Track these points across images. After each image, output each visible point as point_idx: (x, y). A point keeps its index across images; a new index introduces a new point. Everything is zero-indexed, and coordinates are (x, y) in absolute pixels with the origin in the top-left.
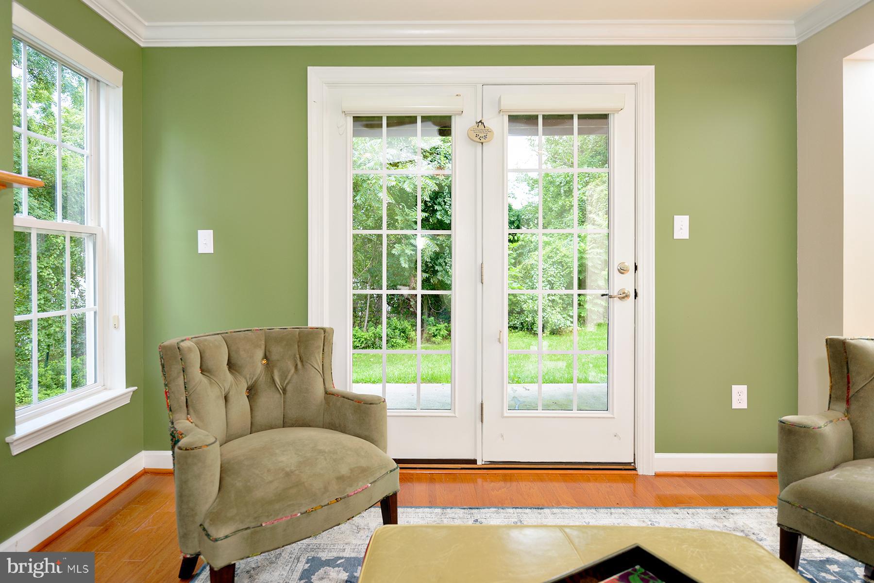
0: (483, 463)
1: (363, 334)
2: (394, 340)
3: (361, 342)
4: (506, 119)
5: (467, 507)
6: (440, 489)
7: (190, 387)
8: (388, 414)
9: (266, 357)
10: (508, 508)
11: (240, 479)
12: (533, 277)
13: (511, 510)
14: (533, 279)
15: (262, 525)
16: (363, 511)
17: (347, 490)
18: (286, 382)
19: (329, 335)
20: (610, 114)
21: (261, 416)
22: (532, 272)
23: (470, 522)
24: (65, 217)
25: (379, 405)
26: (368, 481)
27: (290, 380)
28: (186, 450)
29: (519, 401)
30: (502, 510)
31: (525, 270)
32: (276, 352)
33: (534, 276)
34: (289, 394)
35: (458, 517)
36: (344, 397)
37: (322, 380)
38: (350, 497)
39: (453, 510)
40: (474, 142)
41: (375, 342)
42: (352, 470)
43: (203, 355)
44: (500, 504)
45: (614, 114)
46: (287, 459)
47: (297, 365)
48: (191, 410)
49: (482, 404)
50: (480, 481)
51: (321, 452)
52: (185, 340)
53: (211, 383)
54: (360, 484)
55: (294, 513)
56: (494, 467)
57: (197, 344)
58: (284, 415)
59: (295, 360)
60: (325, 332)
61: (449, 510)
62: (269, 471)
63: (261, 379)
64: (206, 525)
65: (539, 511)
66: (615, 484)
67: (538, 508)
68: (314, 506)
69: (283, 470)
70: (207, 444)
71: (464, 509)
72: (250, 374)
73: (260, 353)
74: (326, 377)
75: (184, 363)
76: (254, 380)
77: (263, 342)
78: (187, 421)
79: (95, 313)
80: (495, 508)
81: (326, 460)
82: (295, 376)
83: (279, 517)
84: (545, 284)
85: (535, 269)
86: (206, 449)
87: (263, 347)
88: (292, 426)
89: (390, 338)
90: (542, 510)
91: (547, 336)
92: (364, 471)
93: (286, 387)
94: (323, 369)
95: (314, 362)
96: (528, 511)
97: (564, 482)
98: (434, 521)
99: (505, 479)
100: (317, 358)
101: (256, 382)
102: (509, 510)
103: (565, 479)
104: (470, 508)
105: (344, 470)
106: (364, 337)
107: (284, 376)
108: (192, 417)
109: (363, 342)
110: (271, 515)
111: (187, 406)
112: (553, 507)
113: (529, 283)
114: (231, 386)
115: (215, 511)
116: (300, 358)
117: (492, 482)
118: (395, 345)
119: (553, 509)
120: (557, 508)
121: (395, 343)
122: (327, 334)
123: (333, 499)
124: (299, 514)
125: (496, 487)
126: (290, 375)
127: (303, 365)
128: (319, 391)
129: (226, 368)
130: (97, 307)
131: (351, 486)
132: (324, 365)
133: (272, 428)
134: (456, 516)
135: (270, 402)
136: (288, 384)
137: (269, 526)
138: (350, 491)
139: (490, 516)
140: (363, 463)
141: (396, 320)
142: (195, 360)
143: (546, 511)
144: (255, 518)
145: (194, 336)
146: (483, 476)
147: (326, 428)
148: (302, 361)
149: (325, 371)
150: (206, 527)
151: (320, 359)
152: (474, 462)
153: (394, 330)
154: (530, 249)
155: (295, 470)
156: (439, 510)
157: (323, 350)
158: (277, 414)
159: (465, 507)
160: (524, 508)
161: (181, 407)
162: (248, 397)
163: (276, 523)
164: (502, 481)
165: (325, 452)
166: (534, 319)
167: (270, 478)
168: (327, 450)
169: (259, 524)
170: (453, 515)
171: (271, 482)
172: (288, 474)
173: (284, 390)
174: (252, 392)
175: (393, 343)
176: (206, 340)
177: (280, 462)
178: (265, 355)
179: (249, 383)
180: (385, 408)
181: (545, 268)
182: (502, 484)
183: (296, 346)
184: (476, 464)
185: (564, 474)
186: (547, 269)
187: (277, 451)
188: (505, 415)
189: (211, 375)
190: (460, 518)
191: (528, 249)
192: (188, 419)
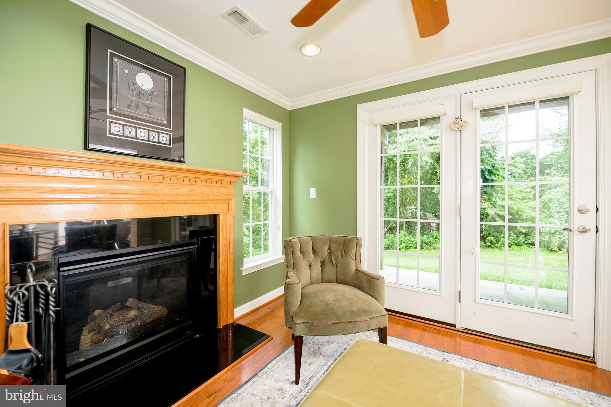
0: (461, 328)
1: (414, 239)
2: (435, 245)
3: (413, 244)
4: (479, 113)
5: (441, 350)
6: (428, 336)
7: (295, 259)
8: (385, 284)
9: (329, 249)
10: (470, 358)
11: (308, 301)
12: (550, 208)
13: (472, 361)
14: (551, 209)
15: (314, 323)
16: (364, 331)
17: (355, 318)
18: (337, 262)
19: (359, 241)
20: (570, 96)
21: (326, 277)
22: (550, 204)
23: (441, 359)
24: (261, 185)
25: (379, 280)
26: (368, 317)
27: (339, 261)
28: (287, 284)
29: (512, 296)
30: (465, 359)
31: (544, 203)
32: (334, 247)
33: (552, 208)
34: (338, 268)
35: (434, 354)
36: (364, 273)
37: (355, 263)
38: (356, 322)
39: (432, 349)
40: (455, 131)
41: (422, 245)
42: (359, 310)
43: (301, 245)
44: (465, 355)
45: (573, 96)
46: (330, 298)
47: (342, 254)
48: (295, 269)
49: (460, 292)
50: (458, 339)
51: (346, 297)
52: (295, 238)
53: (304, 258)
54: (363, 317)
55: (328, 322)
56: (467, 332)
57: (299, 240)
58: (336, 277)
59: (342, 252)
60: (357, 239)
61: (428, 348)
62: (320, 300)
63: (326, 259)
64: (293, 317)
65: (493, 367)
66: (569, 368)
67: (493, 365)
68: (338, 321)
69: (326, 301)
70: (295, 283)
71: (439, 350)
72: (321, 256)
73: (326, 247)
74: (357, 262)
75: (293, 248)
76: (323, 259)
77: (328, 242)
78: (293, 273)
79: (272, 223)
80: (461, 356)
81: (347, 301)
82: (342, 260)
83: (322, 322)
84: (563, 213)
85: (553, 203)
86: (294, 285)
87: (328, 244)
88: (340, 283)
89: (433, 243)
90: (495, 367)
91: (564, 253)
92: (366, 312)
93: (337, 264)
94: (356, 258)
95: (351, 254)
96: (484, 364)
97: (522, 355)
98: (417, 352)
99: (475, 341)
100: (353, 252)
101: (324, 260)
102: (470, 360)
103: (524, 353)
104: (443, 351)
105: (355, 309)
106: (415, 241)
107: (336, 259)
108: (295, 271)
109: (414, 244)
110: (318, 320)
111: (293, 266)
112: (505, 368)
113: (547, 213)
114: (313, 260)
115: (297, 312)
116: (344, 251)
117: (465, 341)
118: (436, 248)
119: (505, 369)
120: (508, 369)
121: (436, 247)
122: (358, 241)
123: (348, 321)
124: (330, 323)
125: (467, 345)
126: (339, 259)
127: (345, 255)
128: (353, 268)
129: (311, 252)
130: (272, 221)
131: (358, 317)
132: (357, 256)
133: (331, 282)
134: (432, 353)
135: (330, 270)
136: (338, 263)
137: (317, 324)
138: (357, 319)
139: (455, 359)
140: (366, 308)
141: (437, 233)
142: (298, 247)
143: (499, 368)
144: (311, 319)
145: (299, 237)
146: (460, 336)
147: (356, 288)
148: (345, 253)
149: (357, 259)
150: (293, 318)
151: (354, 253)
152: (454, 326)
153: (435, 239)
154: (551, 187)
155: (331, 303)
156: (423, 346)
157: (356, 248)
158: (333, 276)
159: (440, 350)
160: (482, 362)
161: (291, 266)
162: (321, 266)
163: (320, 324)
164: (472, 342)
165: (348, 298)
166: (551, 239)
167: (320, 304)
168: (349, 297)
169: (313, 323)
170: (431, 352)
171: (320, 306)
172: (327, 304)
173: (337, 266)
174: (323, 264)
175: (434, 247)
176: (303, 239)
177: (326, 298)
178: (329, 248)
179: (321, 260)
180: (383, 282)
181: (563, 201)
182: (472, 344)
183: (343, 245)
184: (456, 328)
185: (525, 350)
186: (565, 202)
187: (326, 293)
188: (477, 301)
189: (304, 254)
190: (434, 355)
191: (549, 187)
192: (293, 272)
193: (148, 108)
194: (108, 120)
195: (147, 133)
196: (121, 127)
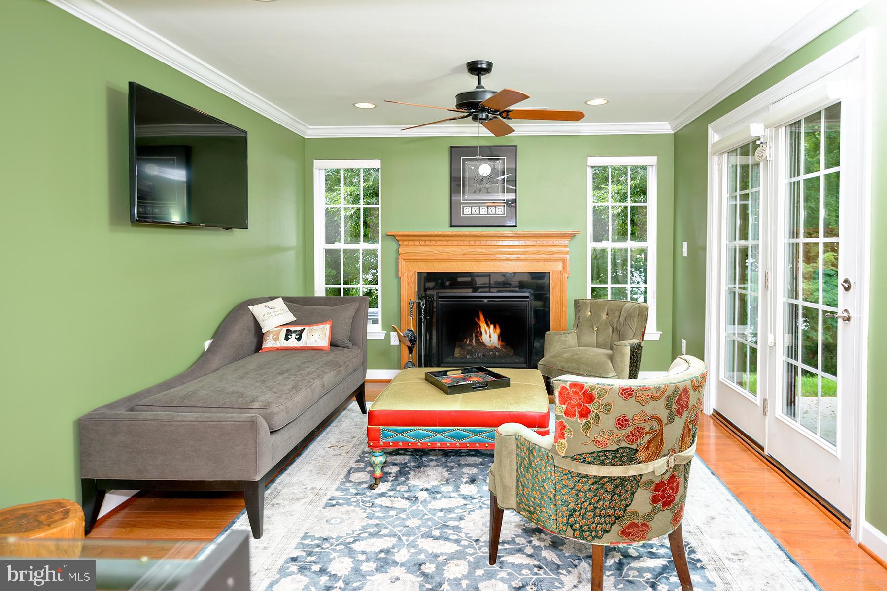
0: (767, 454)
7: (579, 319)
49: (765, 400)
75: (580, 308)
111: (577, 326)
142: (585, 308)
152: (762, 449)
184: (764, 452)
193: (487, 189)
194: (462, 205)
195: (487, 209)
196: (470, 208)
